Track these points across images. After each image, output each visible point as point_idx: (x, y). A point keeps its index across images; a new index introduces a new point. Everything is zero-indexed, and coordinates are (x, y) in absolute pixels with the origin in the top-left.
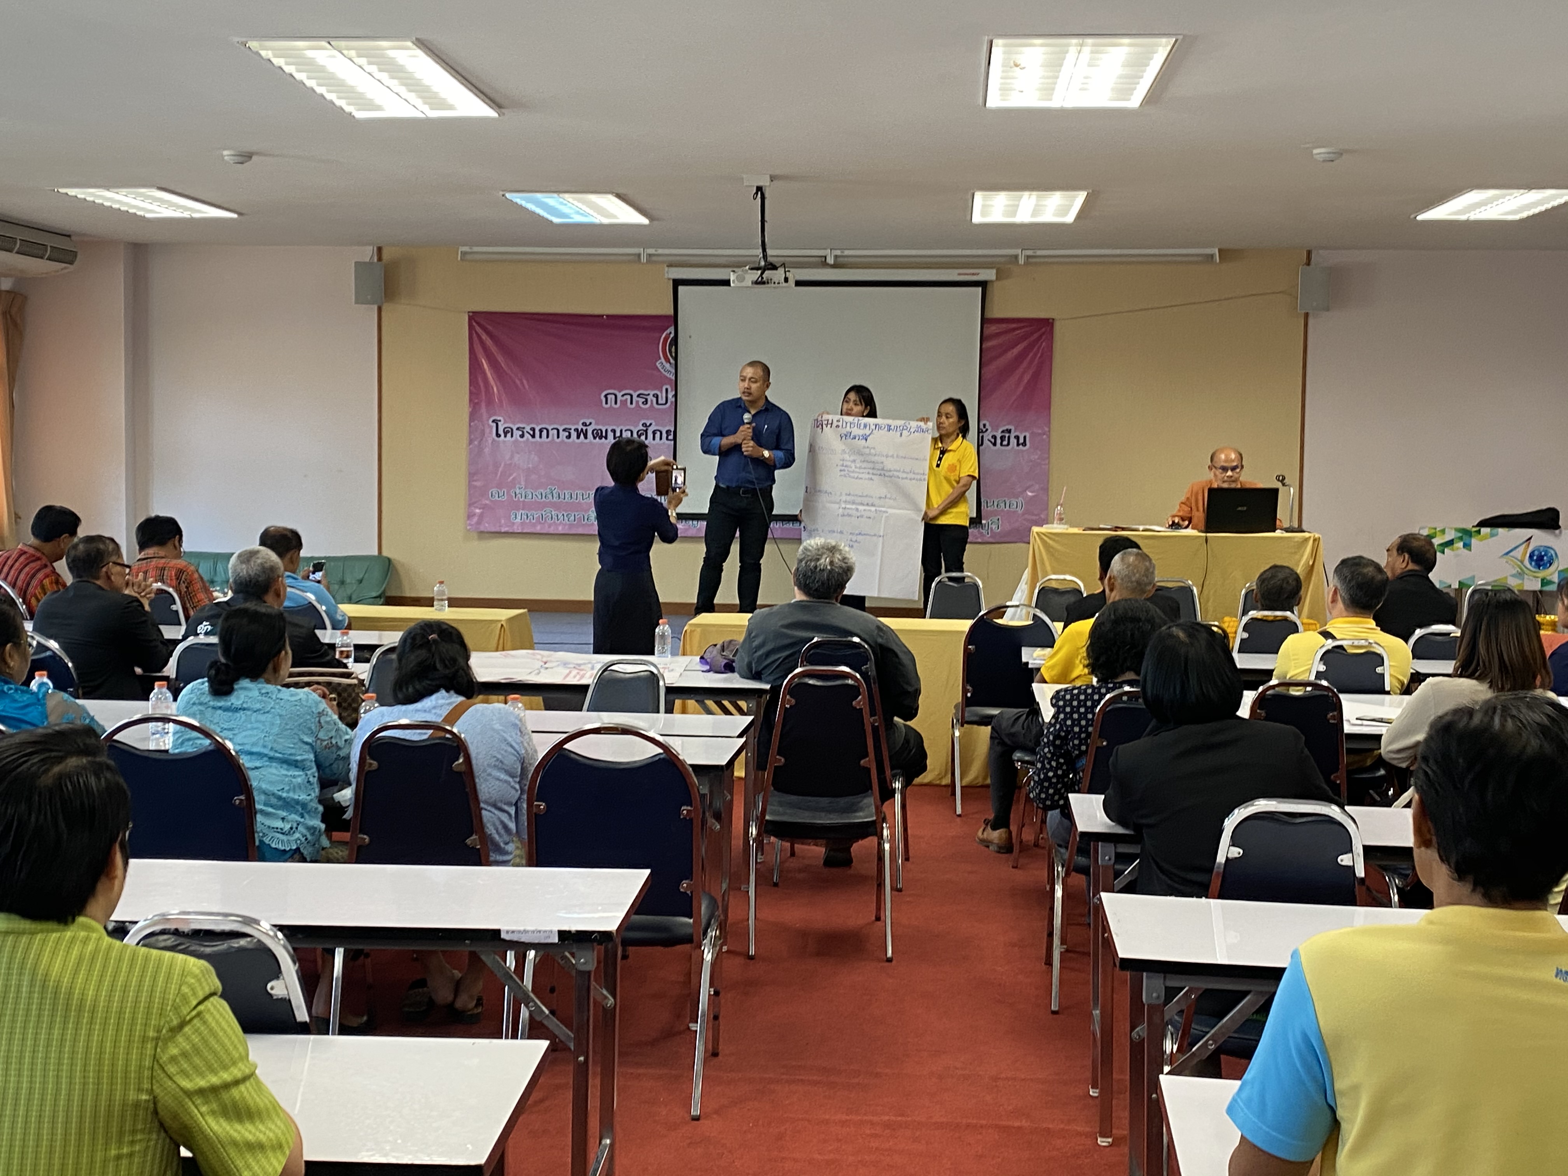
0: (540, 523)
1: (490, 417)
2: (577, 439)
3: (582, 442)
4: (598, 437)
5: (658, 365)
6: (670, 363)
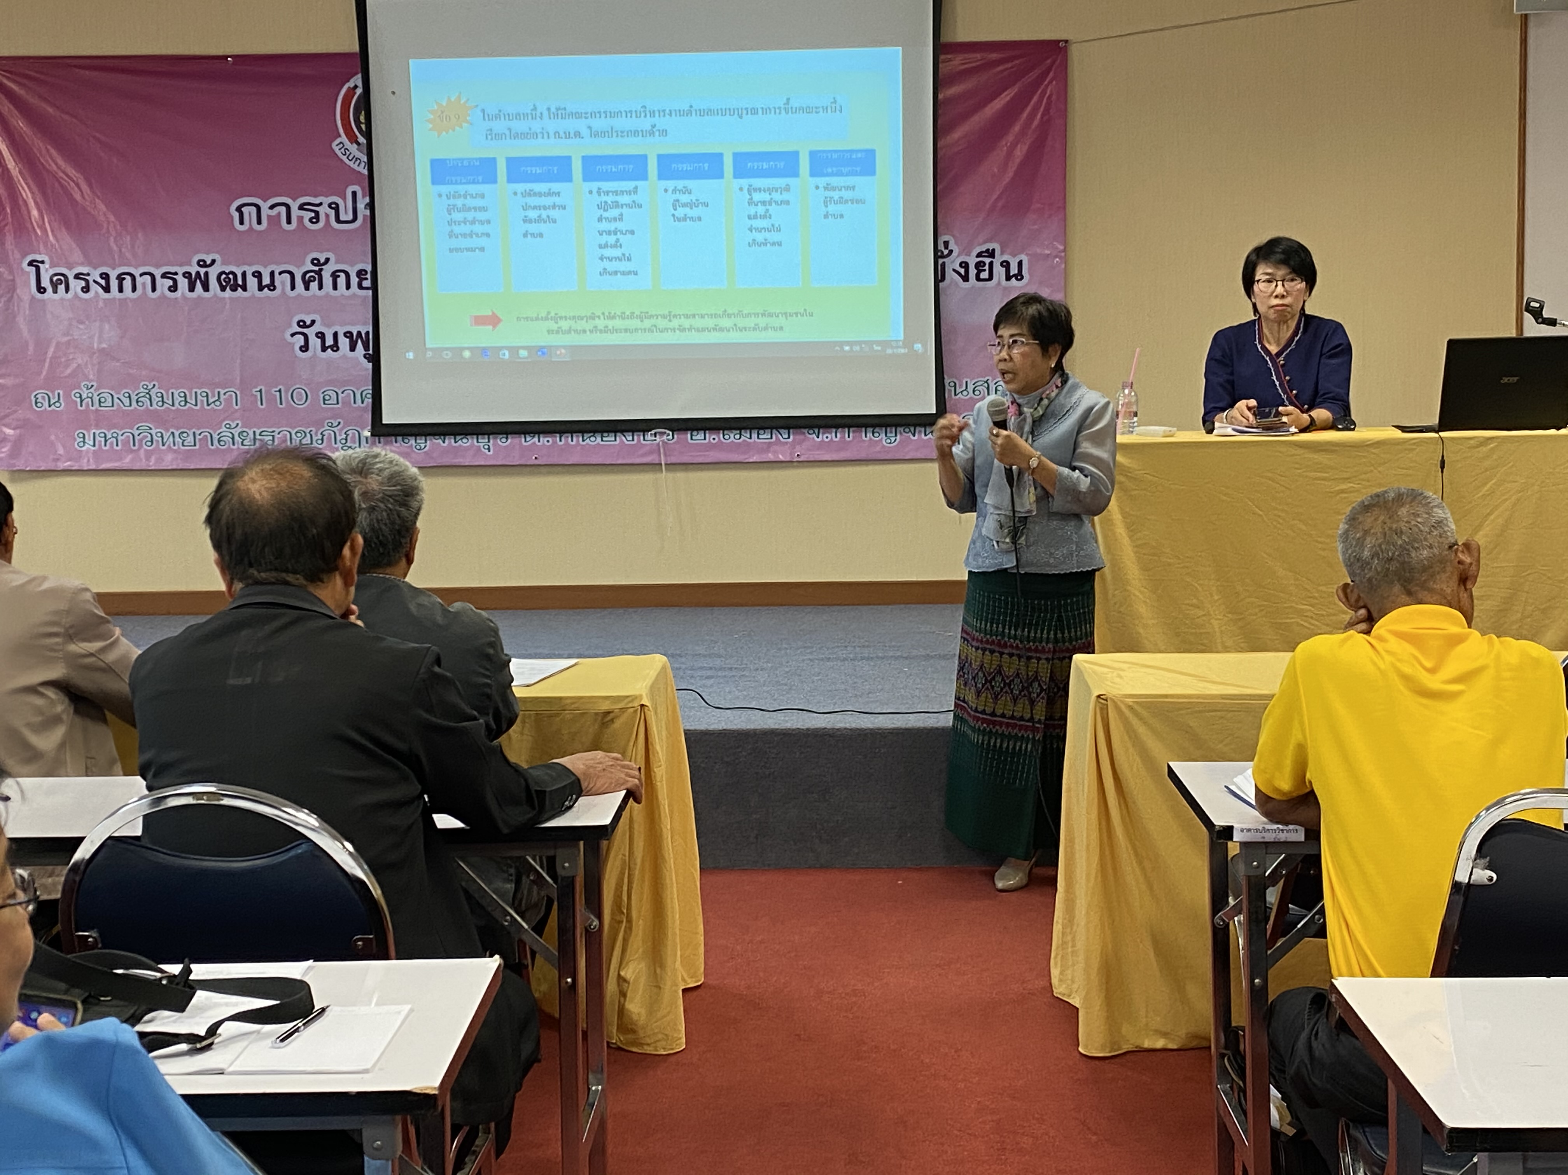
0: (132, 451)
1: (24, 256)
2: (190, 291)
3: (199, 297)
4: (228, 287)
5: (336, 149)
6: (358, 144)
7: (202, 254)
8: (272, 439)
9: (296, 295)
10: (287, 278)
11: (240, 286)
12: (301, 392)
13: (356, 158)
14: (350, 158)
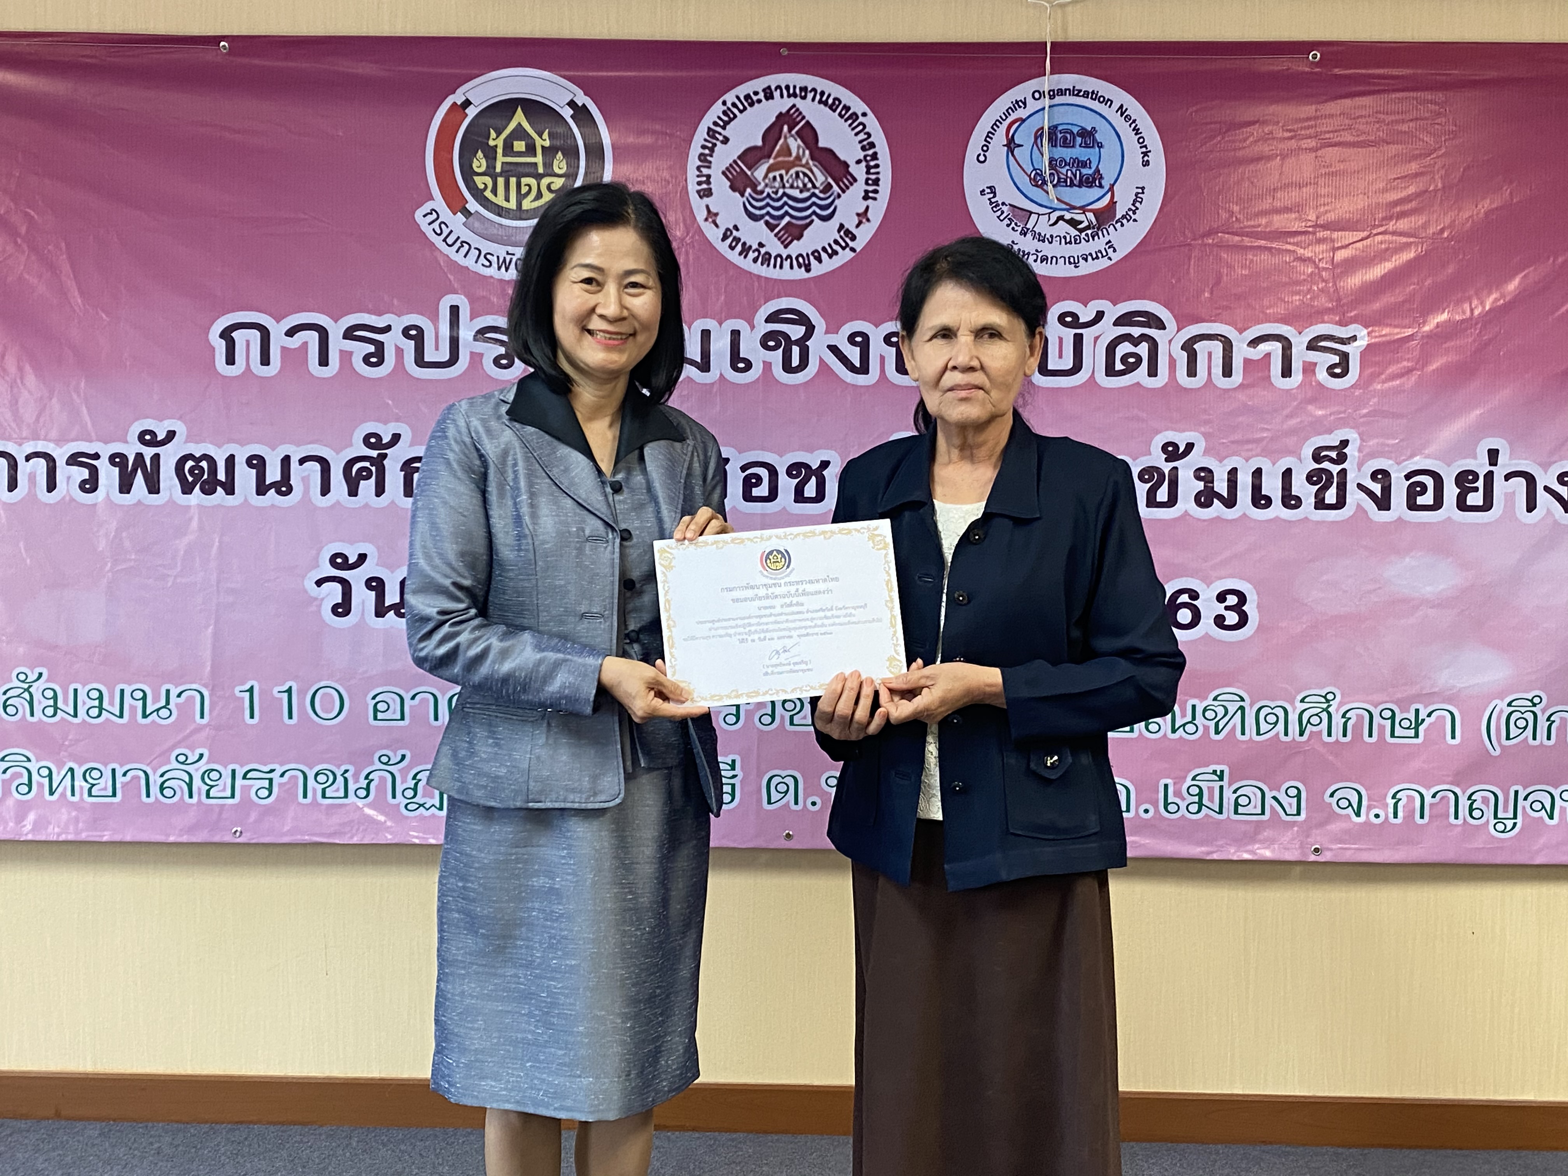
2: (121, 492)
3: (139, 502)
4: (198, 486)
5: (423, 223)
6: (467, 213)
7: (150, 421)
8: (267, 786)
9: (329, 504)
10: (314, 471)
11: (222, 484)
12: (330, 695)
13: (463, 242)
14: (450, 240)
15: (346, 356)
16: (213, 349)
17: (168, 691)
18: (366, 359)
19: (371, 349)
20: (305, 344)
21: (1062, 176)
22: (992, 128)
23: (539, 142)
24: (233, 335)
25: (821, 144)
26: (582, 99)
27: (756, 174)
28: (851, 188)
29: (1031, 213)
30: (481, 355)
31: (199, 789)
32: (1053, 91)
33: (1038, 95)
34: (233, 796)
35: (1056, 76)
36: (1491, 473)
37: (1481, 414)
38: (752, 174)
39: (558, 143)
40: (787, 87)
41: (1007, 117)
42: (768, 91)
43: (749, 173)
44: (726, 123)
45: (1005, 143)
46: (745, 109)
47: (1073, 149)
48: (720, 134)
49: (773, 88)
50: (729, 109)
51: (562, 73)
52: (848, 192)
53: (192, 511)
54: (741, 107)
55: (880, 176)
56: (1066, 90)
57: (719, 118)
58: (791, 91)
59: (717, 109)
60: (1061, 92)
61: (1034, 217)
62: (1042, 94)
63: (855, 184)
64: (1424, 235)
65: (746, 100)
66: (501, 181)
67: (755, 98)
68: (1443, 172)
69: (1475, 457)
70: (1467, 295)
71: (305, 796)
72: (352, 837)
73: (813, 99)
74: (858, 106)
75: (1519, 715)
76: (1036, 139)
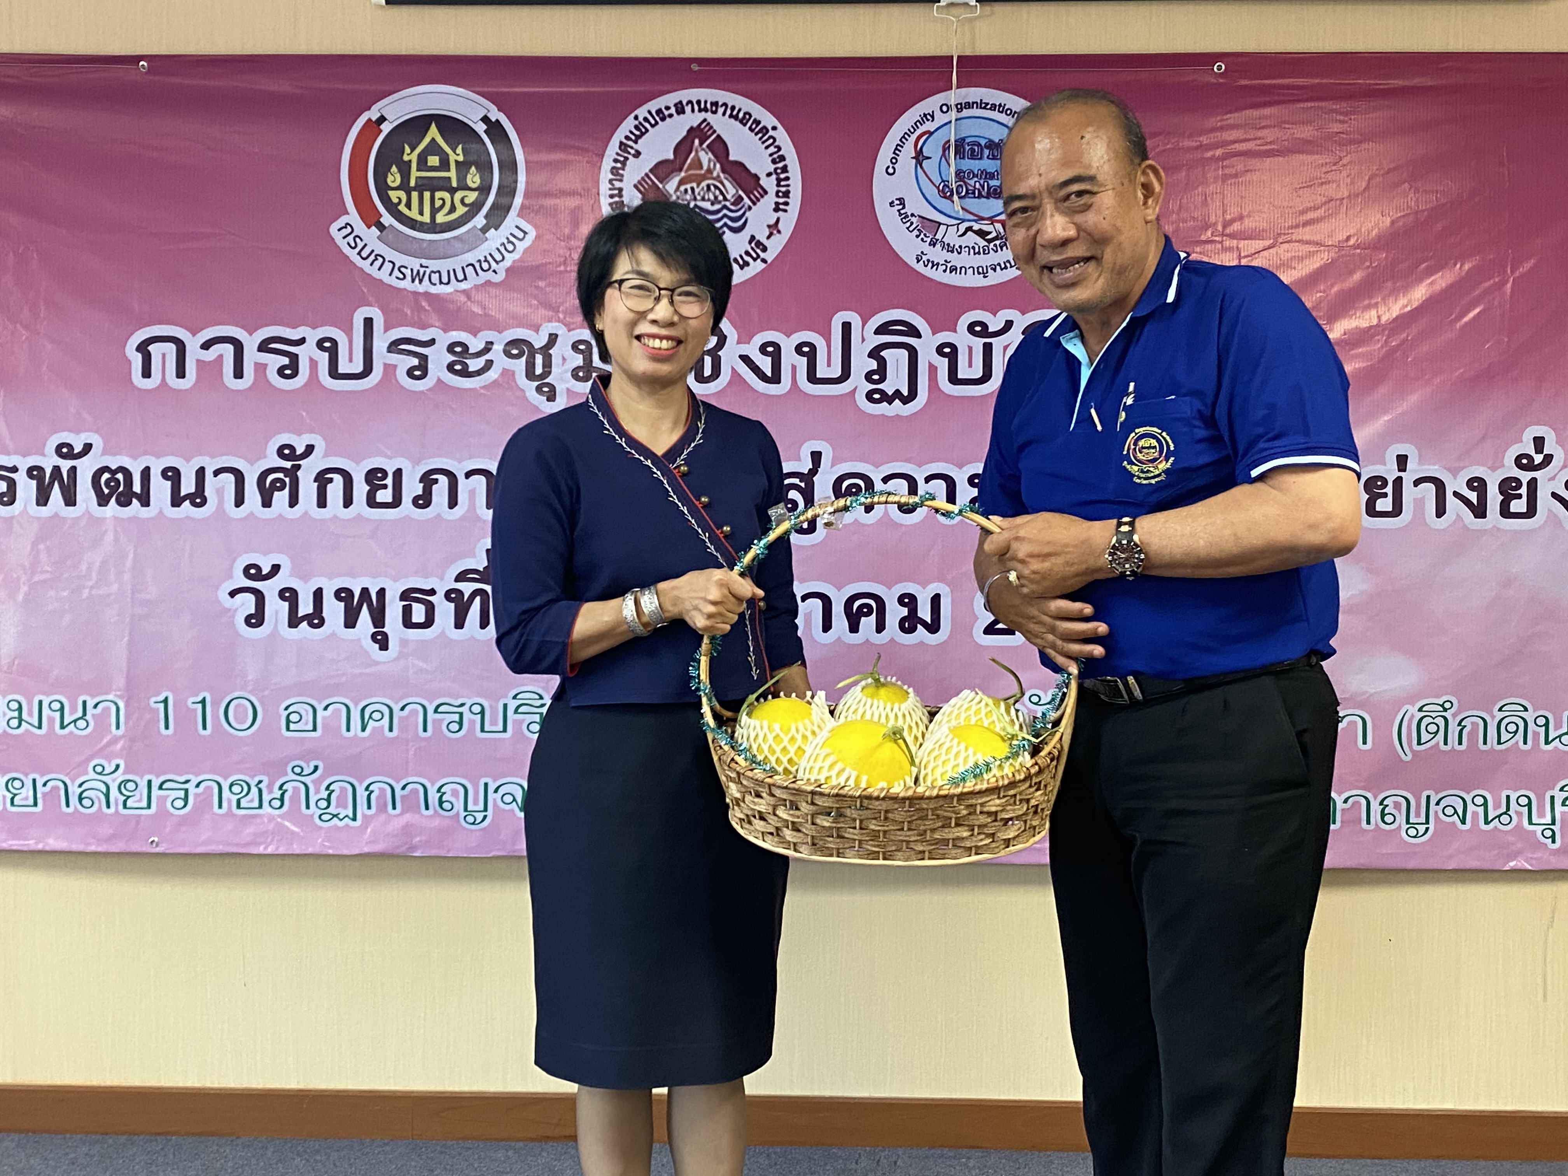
2: (38, 504)
3: (56, 515)
4: (113, 499)
5: (337, 236)
6: (381, 227)
7: (65, 434)
8: (183, 796)
9: (244, 515)
10: (231, 482)
11: (138, 497)
12: (244, 705)
13: (377, 255)
14: (364, 254)
15: (261, 368)
16: (130, 362)
17: (84, 703)
18: (281, 372)
19: (286, 361)
20: (221, 356)
21: (970, 188)
22: (901, 140)
23: (452, 158)
24: (150, 348)
25: (731, 158)
26: (495, 115)
27: (667, 187)
28: (762, 200)
29: (940, 224)
30: (395, 366)
31: (116, 801)
32: (961, 104)
33: (945, 108)
34: (149, 806)
35: (963, 91)
36: (1400, 479)
37: (1389, 421)
38: (664, 187)
39: (471, 158)
40: (699, 102)
41: (915, 130)
42: (679, 106)
43: (661, 186)
44: (638, 138)
45: (914, 155)
46: (657, 123)
47: (981, 161)
48: (632, 148)
49: (684, 103)
50: (640, 123)
51: (477, 89)
52: (758, 204)
53: (108, 521)
54: (653, 122)
55: (790, 188)
56: (973, 103)
57: (631, 132)
58: (702, 106)
59: (629, 124)
60: (969, 106)
61: (943, 228)
62: (949, 108)
63: (766, 197)
64: (1330, 243)
65: (658, 115)
66: (415, 195)
67: (666, 113)
68: (1349, 180)
69: (1384, 464)
70: (1373, 301)
71: (220, 806)
72: (266, 848)
73: (724, 114)
74: (768, 119)
75: (1431, 720)
76: (944, 151)
